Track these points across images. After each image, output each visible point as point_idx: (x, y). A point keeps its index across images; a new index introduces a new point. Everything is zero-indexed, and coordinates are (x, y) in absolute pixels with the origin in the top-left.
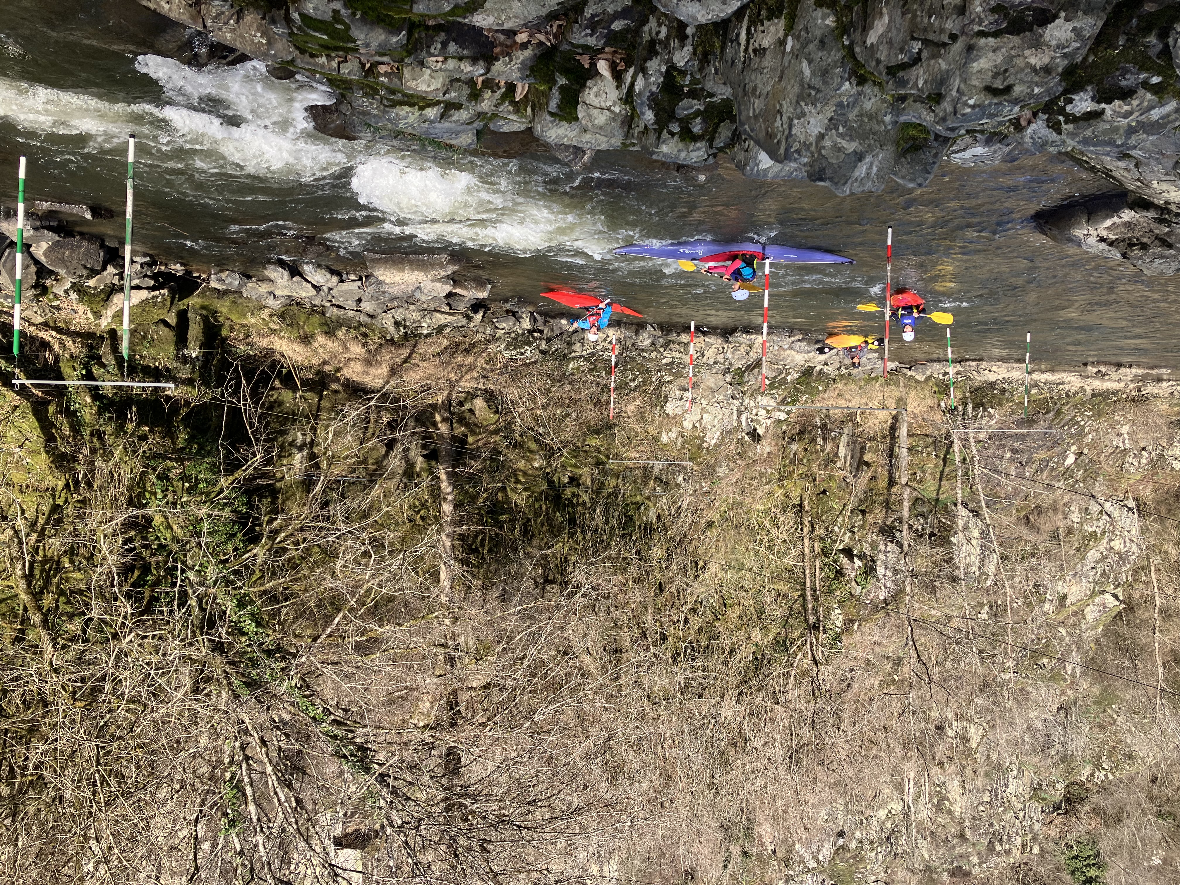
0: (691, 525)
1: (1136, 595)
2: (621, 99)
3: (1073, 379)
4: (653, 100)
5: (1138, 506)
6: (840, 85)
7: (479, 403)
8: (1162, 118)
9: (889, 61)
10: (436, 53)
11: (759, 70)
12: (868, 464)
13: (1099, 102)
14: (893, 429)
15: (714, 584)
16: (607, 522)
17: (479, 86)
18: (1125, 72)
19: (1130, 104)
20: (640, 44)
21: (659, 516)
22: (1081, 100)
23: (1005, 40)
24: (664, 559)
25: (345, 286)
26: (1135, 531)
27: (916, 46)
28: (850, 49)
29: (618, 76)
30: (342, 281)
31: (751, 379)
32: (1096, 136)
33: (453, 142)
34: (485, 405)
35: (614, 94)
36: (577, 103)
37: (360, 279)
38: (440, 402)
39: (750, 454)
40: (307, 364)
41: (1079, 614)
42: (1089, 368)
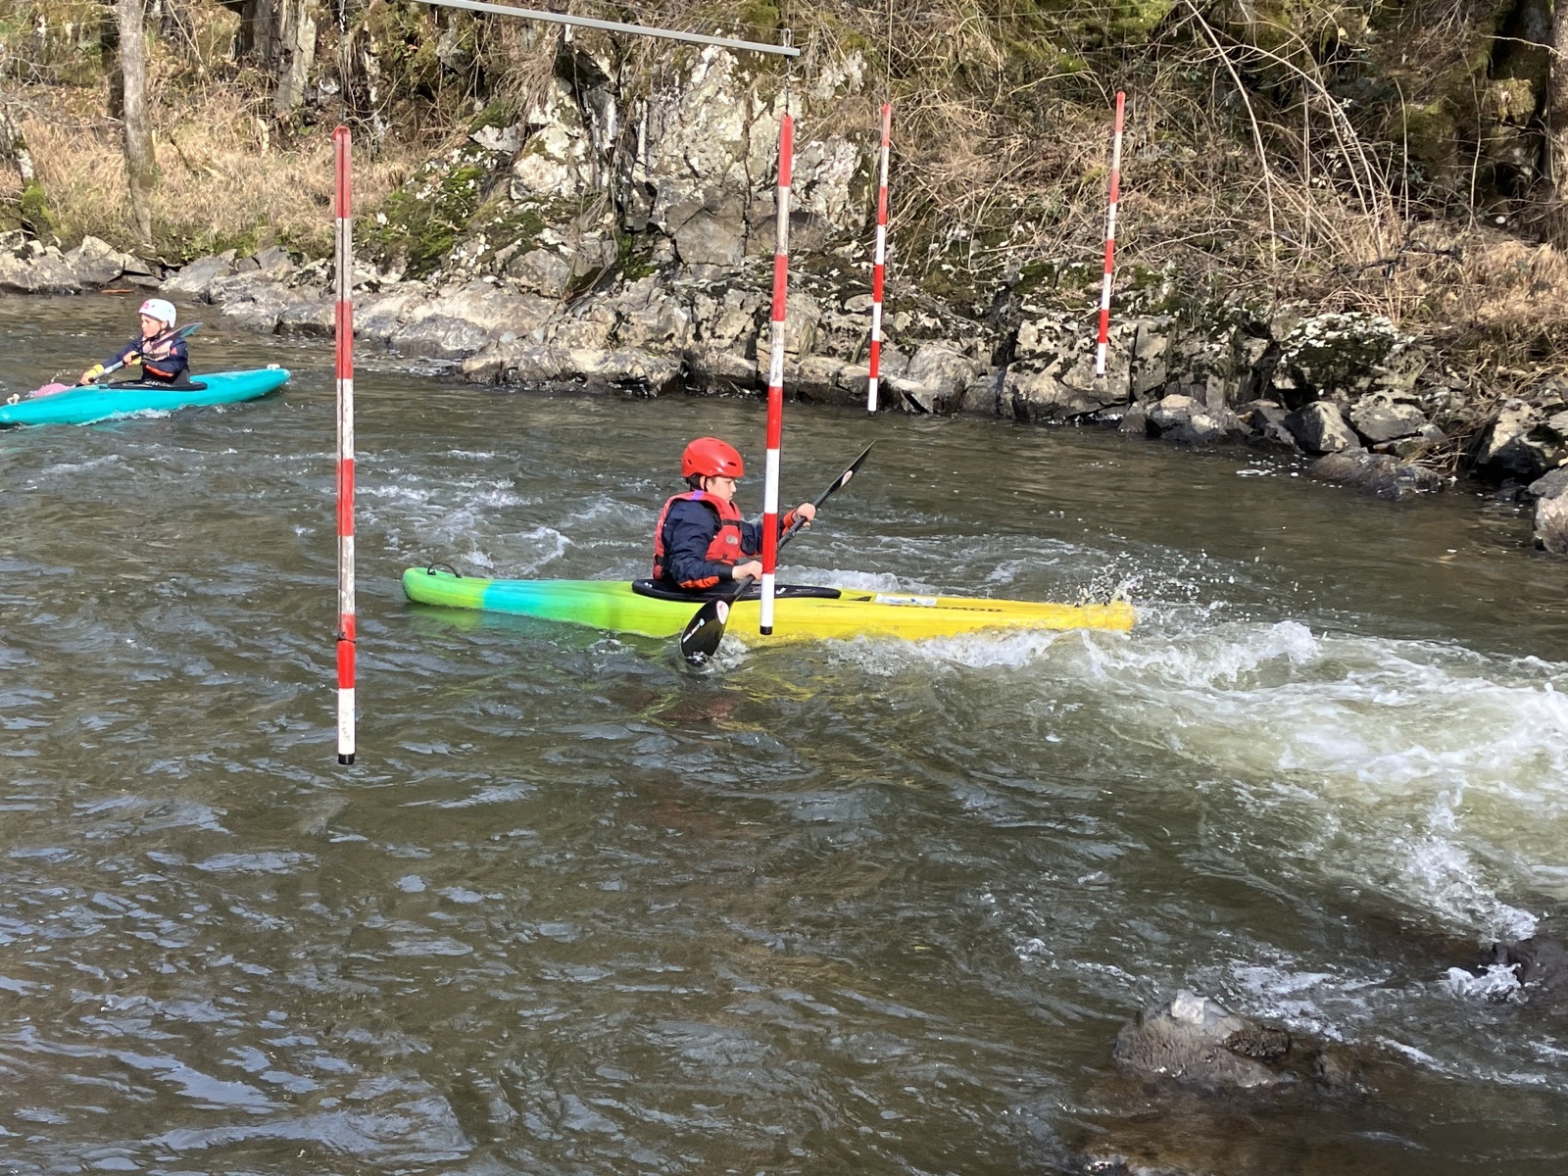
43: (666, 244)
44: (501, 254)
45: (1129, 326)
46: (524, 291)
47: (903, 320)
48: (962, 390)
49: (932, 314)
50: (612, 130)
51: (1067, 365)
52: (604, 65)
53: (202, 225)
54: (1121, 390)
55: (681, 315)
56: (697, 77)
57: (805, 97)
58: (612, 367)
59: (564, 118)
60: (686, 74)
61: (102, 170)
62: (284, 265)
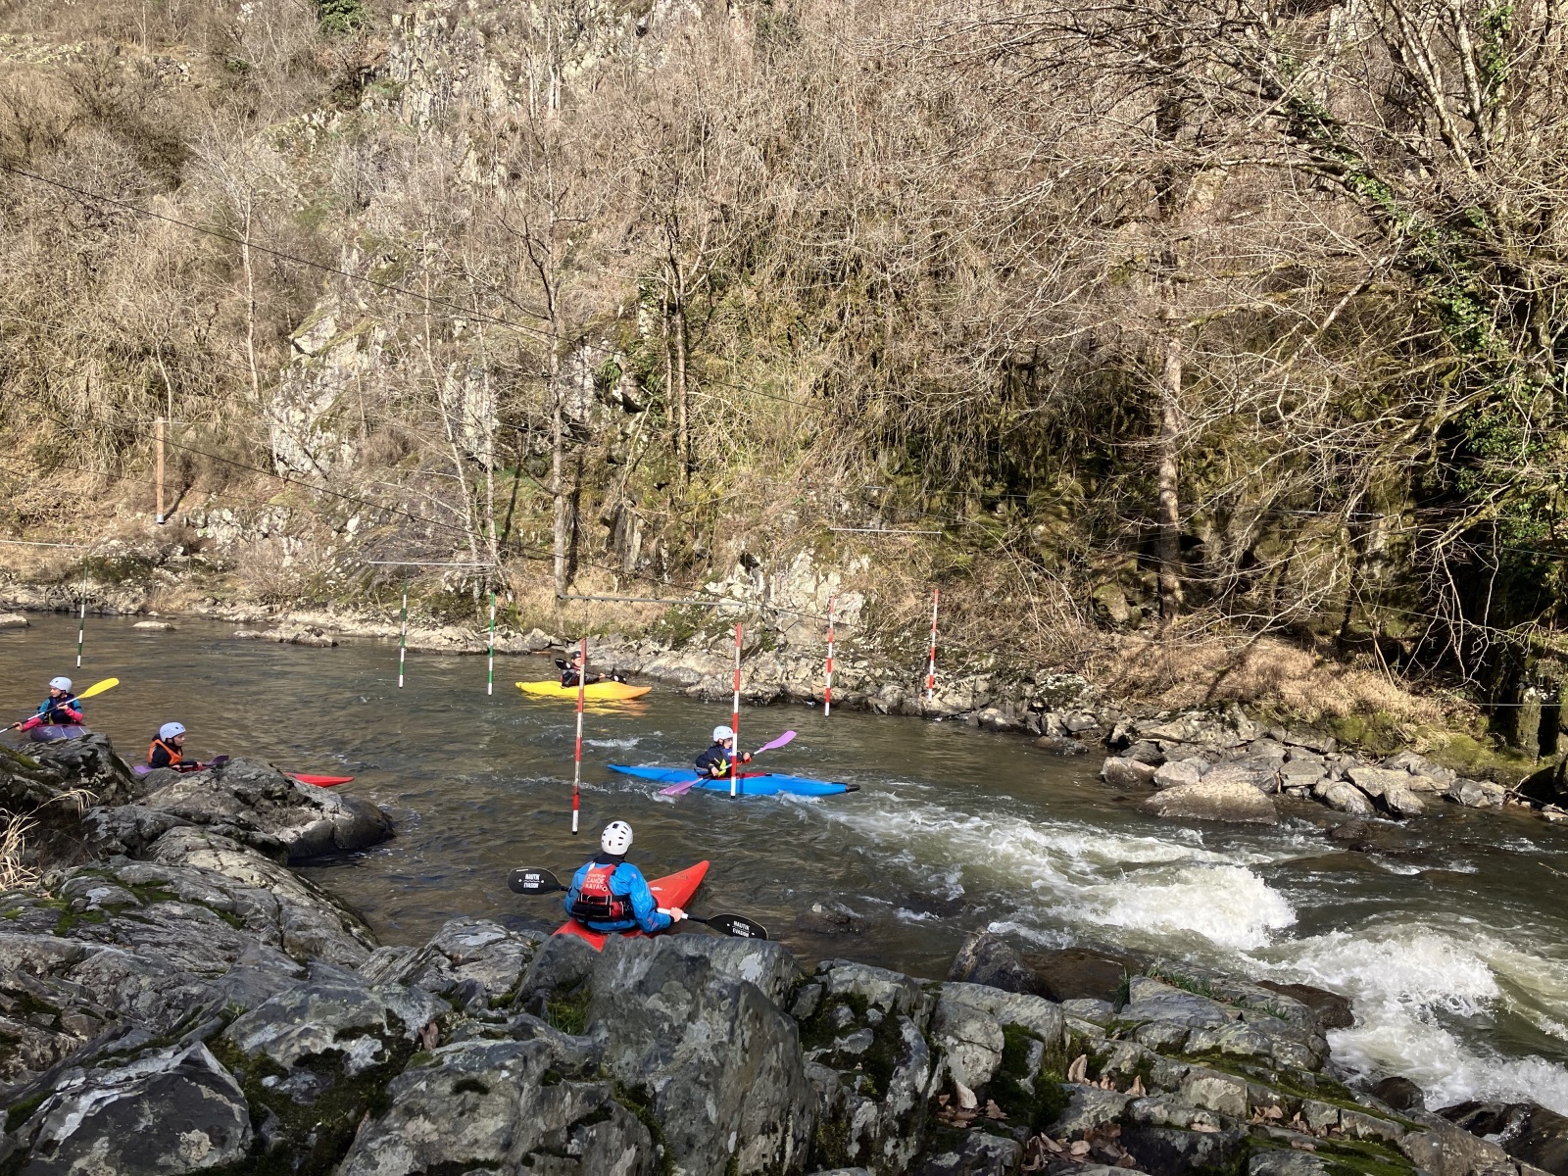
0: (833, 444)
1: (275, 351)
2: (945, 1054)
3: (349, 626)
4: (904, 1055)
5: (272, 464)
6: (667, 1087)
7: (1120, 613)
8: (261, 1027)
9: (608, 1127)
10: (1204, 1138)
11: (770, 1105)
12: (604, 522)
13: (341, 1052)
14: (572, 568)
15: (804, 365)
16: (946, 449)
17: (1137, 1079)
18: (307, 1094)
19: (302, 1048)
20: (919, 1132)
21: (875, 456)
22: (364, 1057)
23: (463, 1156)
24: (870, 399)
25: (1307, 780)
26: (276, 434)
27: (573, 1147)
28: (656, 1138)
29: (949, 1086)
30: (1311, 787)
31: (752, 637)
32: (344, 1005)
33: (1162, 987)
34: (1112, 610)
35: (953, 1060)
36: (1004, 1051)
37: (1284, 789)
38: (1175, 619)
39: (754, 538)
40: (1364, 674)
41: (343, 327)
42: (330, 640)
43: (781, 636)
44: (711, 640)
45: (972, 678)
46: (718, 655)
47: (878, 673)
48: (901, 702)
49: (892, 669)
50: (762, 586)
51: (944, 694)
52: (758, 559)
53: (586, 624)
54: (968, 705)
55: (780, 669)
56: (795, 566)
57: (842, 575)
58: (749, 692)
59: (743, 581)
60: (790, 566)
61: (544, 598)
62: (621, 642)
